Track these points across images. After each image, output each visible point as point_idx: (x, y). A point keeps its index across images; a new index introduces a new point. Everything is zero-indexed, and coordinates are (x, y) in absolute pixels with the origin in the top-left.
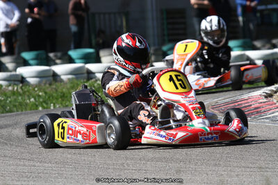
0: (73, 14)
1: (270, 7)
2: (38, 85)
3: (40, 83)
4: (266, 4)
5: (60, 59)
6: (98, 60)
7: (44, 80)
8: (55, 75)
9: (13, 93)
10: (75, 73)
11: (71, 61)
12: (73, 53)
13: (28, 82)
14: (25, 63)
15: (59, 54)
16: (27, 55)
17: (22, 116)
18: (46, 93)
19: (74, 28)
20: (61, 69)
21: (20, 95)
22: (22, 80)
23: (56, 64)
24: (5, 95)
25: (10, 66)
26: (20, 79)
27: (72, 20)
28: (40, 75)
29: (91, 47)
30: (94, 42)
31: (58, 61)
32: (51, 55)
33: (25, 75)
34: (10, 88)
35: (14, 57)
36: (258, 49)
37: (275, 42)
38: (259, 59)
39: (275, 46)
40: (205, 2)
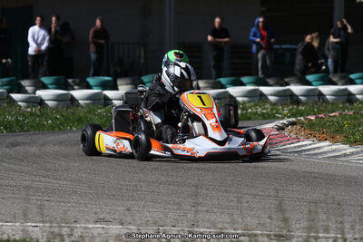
0: (94, 42)
1: (284, 46)
2: (56, 108)
3: (57, 106)
4: (281, 44)
5: (77, 85)
6: (115, 88)
7: (62, 103)
8: (73, 99)
9: (31, 114)
10: (92, 98)
11: (89, 87)
12: (91, 80)
13: (47, 105)
14: (44, 87)
15: (77, 81)
16: (45, 80)
17: (40, 136)
18: (63, 116)
19: (93, 56)
20: (78, 94)
21: (38, 116)
22: (41, 102)
23: (74, 89)
24: (24, 116)
25: (29, 89)
26: (39, 101)
27: (92, 48)
28: (58, 99)
29: (108, 76)
30: (112, 70)
31: (76, 87)
32: (70, 81)
33: (44, 98)
34: (29, 110)
35: (34, 81)
36: (271, 86)
37: (286, 80)
38: (271, 95)
39: (287, 84)
40: (226, 40)
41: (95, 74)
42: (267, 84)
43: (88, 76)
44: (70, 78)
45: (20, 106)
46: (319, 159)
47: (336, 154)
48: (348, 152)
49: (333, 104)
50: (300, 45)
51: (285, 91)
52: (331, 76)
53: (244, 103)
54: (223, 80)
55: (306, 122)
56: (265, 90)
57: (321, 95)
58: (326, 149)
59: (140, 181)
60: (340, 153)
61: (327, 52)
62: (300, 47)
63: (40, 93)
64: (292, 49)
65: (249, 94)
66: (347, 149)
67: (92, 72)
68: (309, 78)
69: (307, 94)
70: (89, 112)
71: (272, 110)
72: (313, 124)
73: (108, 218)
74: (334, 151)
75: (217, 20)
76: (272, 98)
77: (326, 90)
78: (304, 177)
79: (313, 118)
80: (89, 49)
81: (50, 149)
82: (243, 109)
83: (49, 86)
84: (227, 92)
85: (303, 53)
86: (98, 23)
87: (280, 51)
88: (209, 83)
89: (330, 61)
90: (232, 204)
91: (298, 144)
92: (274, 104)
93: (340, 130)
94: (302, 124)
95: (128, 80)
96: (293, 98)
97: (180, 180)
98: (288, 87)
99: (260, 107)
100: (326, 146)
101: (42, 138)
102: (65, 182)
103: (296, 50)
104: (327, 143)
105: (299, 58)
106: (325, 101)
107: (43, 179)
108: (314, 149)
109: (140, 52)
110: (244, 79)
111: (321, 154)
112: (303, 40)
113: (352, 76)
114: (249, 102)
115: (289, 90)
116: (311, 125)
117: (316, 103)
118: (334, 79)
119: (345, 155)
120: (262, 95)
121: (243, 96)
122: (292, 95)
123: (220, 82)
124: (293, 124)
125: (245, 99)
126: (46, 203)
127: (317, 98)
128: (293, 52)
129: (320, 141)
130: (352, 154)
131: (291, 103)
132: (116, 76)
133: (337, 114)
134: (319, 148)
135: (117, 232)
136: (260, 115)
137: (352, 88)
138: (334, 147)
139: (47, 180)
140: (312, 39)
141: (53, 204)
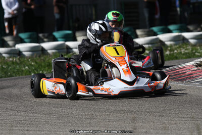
0: (56, 5)
2: (31, 57)
3: (32, 55)
5: (46, 38)
6: (75, 40)
7: (35, 53)
8: (43, 51)
9: (13, 62)
10: (57, 48)
11: (55, 39)
12: (56, 34)
13: (24, 55)
14: (22, 41)
15: (46, 35)
16: (22, 35)
18: (36, 63)
19: (57, 16)
20: (47, 45)
21: (18, 64)
23: (44, 42)
24: (7, 64)
25: (11, 43)
26: (18, 52)
27: (56, 10)
28: (32, 50)
29: (69, 30)
30: (71, 25)
31: (45, 40)
32: (41, 35)
33: (22, 50)
34: (11, 59)
36: (191, 31)
38: (192, 39)
42: (188, 31)
43: (54, 31)
44: (40, 33)
45: (4, 57)
53: (171, 46)
54: (155, 29)
56: (186, 35)
59: (96, 111)
65: (175, 39)
71: (192, 50)
76: (192, 41)
80: (53, 10)
82: (170, 51)
83: (26, 40)
84: (158, 38)
88: (144, 32)
92: (194, 46)
95: (84, 32)
97: (125, 108)
99: (183, 48)
102: (39, 115)
107: (23, 114)
109: (92, 11)
110: (171, 27)
114: (175, 45)
120: (184, 39)
121: (170, 41)
123: (152, 31)
125: (172, 43)
126: (26, 132)
136: (184, 54)
139: (26, 114)
141: (31, 132)
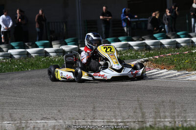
2: (19, 59)
4: (139, 18)
5: (31, 46)
6: (51, 46)
7: (22, 56)
8: (28, 54)
9: (6, 63)
10: (38, 52)
11: (37, 47)
12: (38, 43)
13: (14, 57)
14: (13, 48)
15: (30, 43)
16: (13, 44)
17: (10, 74)
18: (23, 63)
20: (31, 51)
21: (10, 64)
22: (11, 56)
23: (29, 48)
24: (2, 64)
25: (5, 49)
28: (20, 54)
29: (47, 40)
30: (49, 37)
32: (26, 44)
33: (12, 54)
34: (4, 61)
35: (7, 45)
36: (135, 41)
37: (143, 37)
38: (135, 46)
39: (143, 40)
40: (110, 17)
41: (40, 40)
42: (133, 40)
43: (36, 41)
44: (26, 42)
46: (161, 79)
47: (170, 76)
48: (177, 74)
49: (168, 49)
50: (149, 18)
51: (142, 43)
52: (167, 34)
53: (120, 51)
54: (109, 39)
55: (154, 60)
56: (131, 43)
57: (162, 44)
58: (165, 74)
59: (65, 96)
60: (173, 75)
61: (164, 21)
62: (149, 19)
63: (11, 51)
64: (145, 21)
65: (123, 46)
66: (176, 73)
67: (38, 39)
68: (155, 35)
69: (154, 44)
70: (37, 60)
71: (136, 54)
72: (158, 61)
73: (48, 117)
74: (169, 74)
75: (104, 8)
76: (135, 48)
77: (164, 42)
78: (154, 89)
79: (157, 57)
81: (16, 81)
82: (120, 54)
83: (15, 47)
85: (151, 22)
86: (40, 12)
87: (139, 22)
89: (166, 26)
90: (115, 106)
91: (150, 72)
92: (137, 51)
93: (172, 63)
94: (152, 61)
95: (58, 42)
96: (147, 47)
97: (87, 94)
98: (143, 41)
99: (129, 52)
100: (164, 72)
101: (12, 76)
102: (25, 99)
103: (147, 21)
104: (165, 70)
105: (149, 25)
106: (164, 47)
107: (13, 98)
108: (158, 74)
109: (64, 27)
110: (120, 38)
111: (162, 76)
112: (151, 15)
113: (178, 33)
114: (123, 50)
115: (144, 43)
116: (156, 61)
117: (159, 49)
118: (169, 36)
119: (175, 76)
120: (130, 46)
121: (120, 48)
122: (146, 45)
123: (107, 40)
124: (147, 61)
125: (121, 49)
126: (15, 110)
127: (159, 46)
128: (146, 22)
129: (161, 69)
130: (179, 75)
131: (146, 50)
132: (51, 40)
133: (170, 54)
134: (161, 73)
135: (53, 124)
136: (129, 57)
137: (178, 40)
138: (169, 72)
139: (15, 98)
140: (156, 15)
141: (18, 111)
